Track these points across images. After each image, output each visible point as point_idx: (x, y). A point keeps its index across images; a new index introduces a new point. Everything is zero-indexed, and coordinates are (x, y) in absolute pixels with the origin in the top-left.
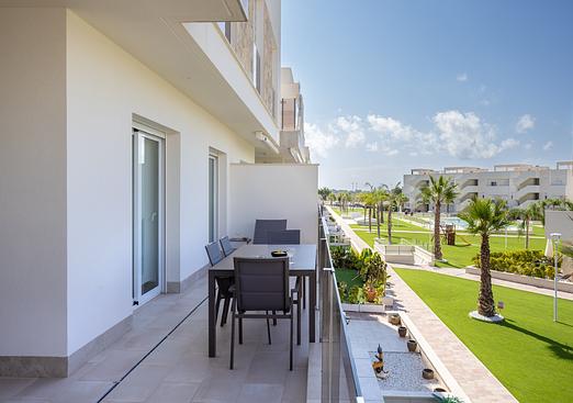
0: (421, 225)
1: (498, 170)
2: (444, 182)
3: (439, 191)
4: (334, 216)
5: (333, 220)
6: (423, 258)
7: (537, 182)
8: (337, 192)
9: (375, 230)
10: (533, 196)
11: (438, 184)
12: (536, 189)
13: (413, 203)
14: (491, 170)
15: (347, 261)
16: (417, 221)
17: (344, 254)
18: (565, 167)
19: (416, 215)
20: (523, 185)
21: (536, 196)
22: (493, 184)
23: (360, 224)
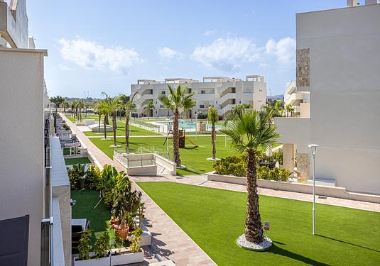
0: (150, 129)
1: (206, 81)
2: (182, 90)
3: (177, 100)
4: (69, 123)
5: (68, 129)
6: (165, 167)
7: (234, 90)
8: (69, 99)
9: (110, 137)
10: (231, 102)
11: (176, 93)
12: (233, 96)
13: (139, 109)
14: (201, 81)
15: (87, 181)
16: (146, 125)
17: (82, 174)
18: (251, 79)
19: (142, 119)
20: (225, 93)
21: (234, 101)
22: (203, 92)
23: (94, 131)
